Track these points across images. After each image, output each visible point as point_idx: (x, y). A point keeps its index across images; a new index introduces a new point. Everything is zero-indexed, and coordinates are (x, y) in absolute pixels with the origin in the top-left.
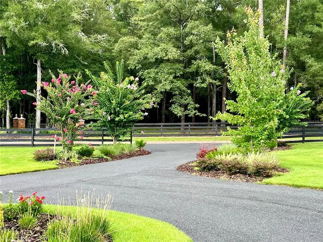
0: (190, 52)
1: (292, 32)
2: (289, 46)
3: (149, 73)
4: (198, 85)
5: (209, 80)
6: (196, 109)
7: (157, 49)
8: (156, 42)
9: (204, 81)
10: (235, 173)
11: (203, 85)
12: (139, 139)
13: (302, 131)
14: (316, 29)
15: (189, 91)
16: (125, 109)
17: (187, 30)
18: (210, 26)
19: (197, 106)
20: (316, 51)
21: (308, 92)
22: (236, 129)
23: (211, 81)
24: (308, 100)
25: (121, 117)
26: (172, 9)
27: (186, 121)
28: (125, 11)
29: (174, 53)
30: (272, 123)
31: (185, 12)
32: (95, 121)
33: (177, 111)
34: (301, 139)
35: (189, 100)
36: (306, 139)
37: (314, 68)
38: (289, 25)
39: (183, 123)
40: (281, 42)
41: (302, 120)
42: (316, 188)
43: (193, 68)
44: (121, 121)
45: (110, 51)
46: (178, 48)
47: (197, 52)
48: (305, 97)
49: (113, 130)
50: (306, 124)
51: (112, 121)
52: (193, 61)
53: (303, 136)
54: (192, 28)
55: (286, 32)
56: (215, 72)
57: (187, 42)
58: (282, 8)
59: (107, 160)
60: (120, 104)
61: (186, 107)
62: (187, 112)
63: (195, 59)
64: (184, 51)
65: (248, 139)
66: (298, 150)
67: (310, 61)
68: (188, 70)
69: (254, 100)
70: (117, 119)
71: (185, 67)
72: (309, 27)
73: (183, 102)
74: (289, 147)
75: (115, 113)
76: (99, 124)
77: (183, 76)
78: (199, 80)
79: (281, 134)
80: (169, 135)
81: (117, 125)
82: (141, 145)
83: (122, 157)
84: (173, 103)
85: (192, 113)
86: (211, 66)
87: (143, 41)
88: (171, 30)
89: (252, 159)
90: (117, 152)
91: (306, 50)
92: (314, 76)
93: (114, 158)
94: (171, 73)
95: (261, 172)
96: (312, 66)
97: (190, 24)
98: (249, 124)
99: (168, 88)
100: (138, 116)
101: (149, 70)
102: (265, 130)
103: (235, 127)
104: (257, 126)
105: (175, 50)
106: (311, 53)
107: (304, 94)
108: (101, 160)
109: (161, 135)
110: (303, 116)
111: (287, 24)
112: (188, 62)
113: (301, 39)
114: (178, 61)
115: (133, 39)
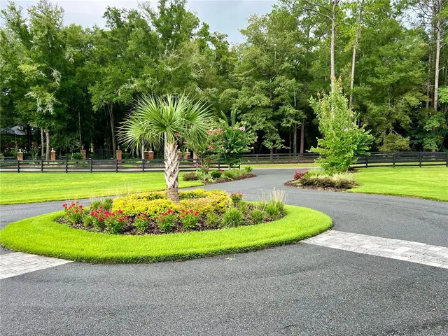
0: (277, 100)
1: (356, 82)
2: (354, 93)
3: (247, 117)
4: (284, 125)
5: (292, 121)
6: (282, 143)
7: (253, 98)
8: (252, 93)
9: (289, 122)
10: (327, 187)
11: (288, 125)
12: (248, 166)
13: (366, 159)
14: (375, 80)
15: (277, 130)
16: (237, 144)
17: (275, 83)
18: (294, 80)
19: (283, 141)
20: (375, 97)
21: (370, 131)
22: (325, 158)
23: (294, 122)
24: (371, 137)
25: (235, 150)
26: (264, 66)
27: (274, 153)
28: (224, 68)
29: (266, 101)
30: (349, 154)
31: (274, 69)
32: (216, 153)
33: (268, 145)
34: (365, 165)
35: (277, 137)
36: (369, 165)
37: (374, 111)
38: (354, 78)
39: (272, 154)
40: (348, 91)
41: (367, 151)
42: (381, 194)
43: (279, 112)
44: (234, 153)
45: (216, 100)
46: (268, 96)
47: (283, 100)
48: (369, 134)
49: (228, 160)
50: (369, 154)
51: (229, 153)
52: (280, 107)
53: (366, 163)
54: (280, 82)
55: (352, 83)
56: (296, 115)
57: (275, 92)
58: (349, 64)
59: (231, 181)
60: (234, 141)
61: (274, 142)
62: (276, 146)
63: (282, 105)
64: (273, 99)
65: (333, 165)
66: (363, 173)
67: (370, 105)
68: (276, 113)
69: (338, 139)
70: (232, 152)
71: (273, 111)
72: (370, 79)
73: (272, 137)
74: (356, 171)
75: (230, 148)
76: (219, 155)
77: (272, 118)
78: (285, 121)
79: (356, 161)
80: (262, 163)
81: (231, 156)
82: (249, 170)
83: (239, 178)
84: (264, 139)
85: (279, 147)
86: (294, 110)
87: (242, 92)
88: (263, 83)
89: (337, 177)
90: (236, 175)
91: (368, 97)
92: (374, 116)
93: (235, 179)
94: (263, 117)
95: (344, 186)
96: (372, 109)
97: (278, 79)
98: (333, 155)
99: (262, 127)
100: (247, 149)
101: (247, 114)
102: (344, 158)
103: (324, 157)
104: (339, 156)
105: (266, 98)
106: (371, 99)
107: (368, 132)
108: (227, 180)
109: (257, 163)
110: (367, 148)
111: (353, 77)
112: (276, 107)
113: (364, 89)
114: (269, 107)
115: (235, 91)
